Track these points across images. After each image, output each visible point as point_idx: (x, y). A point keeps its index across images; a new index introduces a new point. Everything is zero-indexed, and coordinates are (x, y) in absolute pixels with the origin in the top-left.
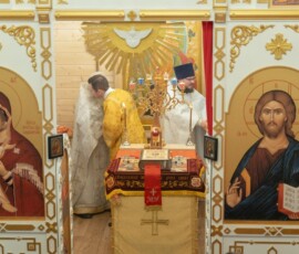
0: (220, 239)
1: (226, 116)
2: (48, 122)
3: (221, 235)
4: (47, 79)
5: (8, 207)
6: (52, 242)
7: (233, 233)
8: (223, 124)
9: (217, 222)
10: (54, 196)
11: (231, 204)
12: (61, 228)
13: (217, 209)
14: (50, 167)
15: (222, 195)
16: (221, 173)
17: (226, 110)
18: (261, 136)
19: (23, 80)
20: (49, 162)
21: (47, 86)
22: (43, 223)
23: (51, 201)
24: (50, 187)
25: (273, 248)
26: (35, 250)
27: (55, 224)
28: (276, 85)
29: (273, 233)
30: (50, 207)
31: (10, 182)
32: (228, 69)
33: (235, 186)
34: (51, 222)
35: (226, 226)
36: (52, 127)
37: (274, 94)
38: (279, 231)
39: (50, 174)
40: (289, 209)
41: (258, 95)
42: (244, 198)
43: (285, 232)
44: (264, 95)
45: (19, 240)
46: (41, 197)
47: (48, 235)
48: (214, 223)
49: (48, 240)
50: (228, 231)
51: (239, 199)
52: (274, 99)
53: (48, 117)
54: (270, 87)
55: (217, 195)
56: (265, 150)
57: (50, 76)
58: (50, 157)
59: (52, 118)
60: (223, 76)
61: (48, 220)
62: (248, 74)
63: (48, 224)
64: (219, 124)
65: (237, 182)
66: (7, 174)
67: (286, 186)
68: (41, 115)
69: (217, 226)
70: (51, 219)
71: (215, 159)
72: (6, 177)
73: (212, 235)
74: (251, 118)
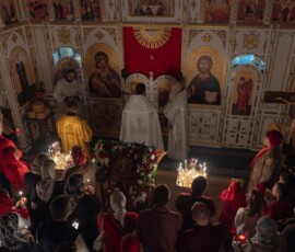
31: (110, 86)
37: (204, 57)
41: (198, 57)
56: (201, 78)
66: (108, 83)
74: (195, 66)
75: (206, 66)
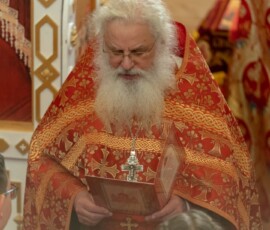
10: (56, 75)
14: (47, 6)
23: (47, 84)
24: (47, 53)
39: (46, 20)
46: (26, 74)
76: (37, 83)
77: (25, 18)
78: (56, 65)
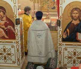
0: (61, 46)
1: (63, 14)
2: (16, 15)
3: (61, 45)
4: (15, 4)
5: (6, 37)
6: (17, 46)
7: (64, 45)
8: (62, 17)
9: (60, 42)
10: (18, 34)
11: (64, 37)
12: (20, 42)
13: (60, 39)
14: (16, 27)
15: (62, 35)
16: (61, 30)
17: (63, 13)
18: (72, 20)
19: (9, 4)
20: (16, 26)
21: (15, 6)
22: (15, 41)
23: (17, 35)
24: (17, 32)
25: (75, 49)
26: (13, 48)
27: (18, 41)
28: (76, 6)
29: (75, 45)
30: (17, 37)
31: (7, 30)
32: (63, 2)
33: (65, 33)
34: (17, 41)
35: (62, 43)
36: (17, 17)
37: (76, 9)
38: (77, 45)
39: (16, 29)
40: (80, 39)
42: (67, 36)
43: (78, 45)
44: (73, 9)
45: (9, 45)
47: (17, 44)
48: (59, 42)
49: (17, 45)
50: (63, 44)
51: (66, 36)
52: (76, 10)
53: (15, 14)
54: (75, 7)
55: (60, 35)
56: (73, 24)
57: (16, 3)
58: (16, 25)
59: (16, 14)
60: (62, 4)
61: (16, 40)
62: (69, 3)
63: (16, 41)
64: (61, 17)
65: (66, 32)
66: (6, 28)
67: (79, 33)
68: (14, 13)
69: (60, 43)
70: (17, 40)
71: (60, 26)
72: (5, 29)
73: (59, 45)
74: (69, 15)
75: (77, 15)
76: (16, 35)
77: (14, 28)
78: (18, 33)
